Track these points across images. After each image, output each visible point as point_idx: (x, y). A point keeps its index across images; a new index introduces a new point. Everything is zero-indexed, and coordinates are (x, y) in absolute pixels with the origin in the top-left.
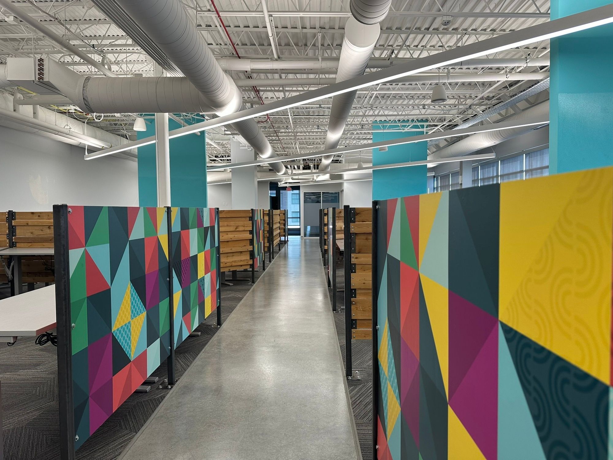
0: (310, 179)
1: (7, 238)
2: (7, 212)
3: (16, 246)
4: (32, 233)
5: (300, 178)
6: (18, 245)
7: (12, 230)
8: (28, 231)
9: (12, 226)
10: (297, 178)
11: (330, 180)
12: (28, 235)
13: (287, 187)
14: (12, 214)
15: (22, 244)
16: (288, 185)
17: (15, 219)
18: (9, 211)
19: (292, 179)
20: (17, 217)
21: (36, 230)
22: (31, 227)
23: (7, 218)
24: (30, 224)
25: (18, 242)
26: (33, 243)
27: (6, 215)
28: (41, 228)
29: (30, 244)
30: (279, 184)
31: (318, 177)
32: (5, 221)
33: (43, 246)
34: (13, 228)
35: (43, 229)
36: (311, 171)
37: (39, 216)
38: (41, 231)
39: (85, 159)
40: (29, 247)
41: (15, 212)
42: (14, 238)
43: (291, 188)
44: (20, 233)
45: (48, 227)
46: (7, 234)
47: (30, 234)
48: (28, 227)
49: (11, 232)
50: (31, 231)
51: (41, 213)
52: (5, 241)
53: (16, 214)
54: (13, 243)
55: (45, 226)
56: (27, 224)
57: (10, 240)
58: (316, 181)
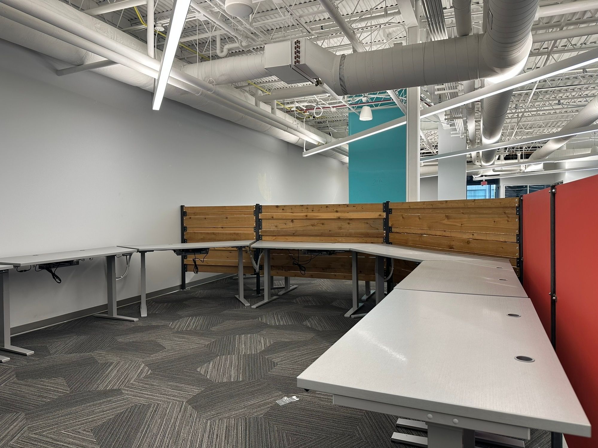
0: (517, 170)
1: (254, 231)
2: (254, 206)
3: (261, 239)
4: (276, 226)
5: (503, 169)
6: (263, 238)
7: (259, 223)
8: (273, 225)
9: (259, 219)
10: (500, 169)
11: (544, 170)
12: (273, 228)
13: (482, 181)
14: (259, 207)
15: (267, 237)
16: (484, 178)
17: (261, 213)
18: (256, 204)
19: (494, 171)
20: (263, 210)
21: (280, 223)
22: (275, 221)
23: (254, 211)
24: (275, 217)
25: (263, 235)
26: (277, 237)
27: (254, 208)
28: (285, 221)
29: (274, 238)
30: (474, 178)
31: (527, 167)
32: (252, 214)
33: (286, 240)
34: (259, 221)
35: (287, 223)
36: (518, 161)
37: (283, 209)
38: (284, 225)
39: (303, 156)
40: (274, 241)
41: (261, 205)
42: (260, 231)
43: (487, 182)
44: (266, 226)
45: (291, 220)
46: (254, 227)
47: (274, 227)
48: (273, 220)
49: (258, 225)
50: (275, 224)
51: (285, 206)
52: (253, 234)
53: (262, 207)
54: (259, 236)
55: (289, 220)
56: (273, 217)
57: (257, 233)
58: (524, 172)
